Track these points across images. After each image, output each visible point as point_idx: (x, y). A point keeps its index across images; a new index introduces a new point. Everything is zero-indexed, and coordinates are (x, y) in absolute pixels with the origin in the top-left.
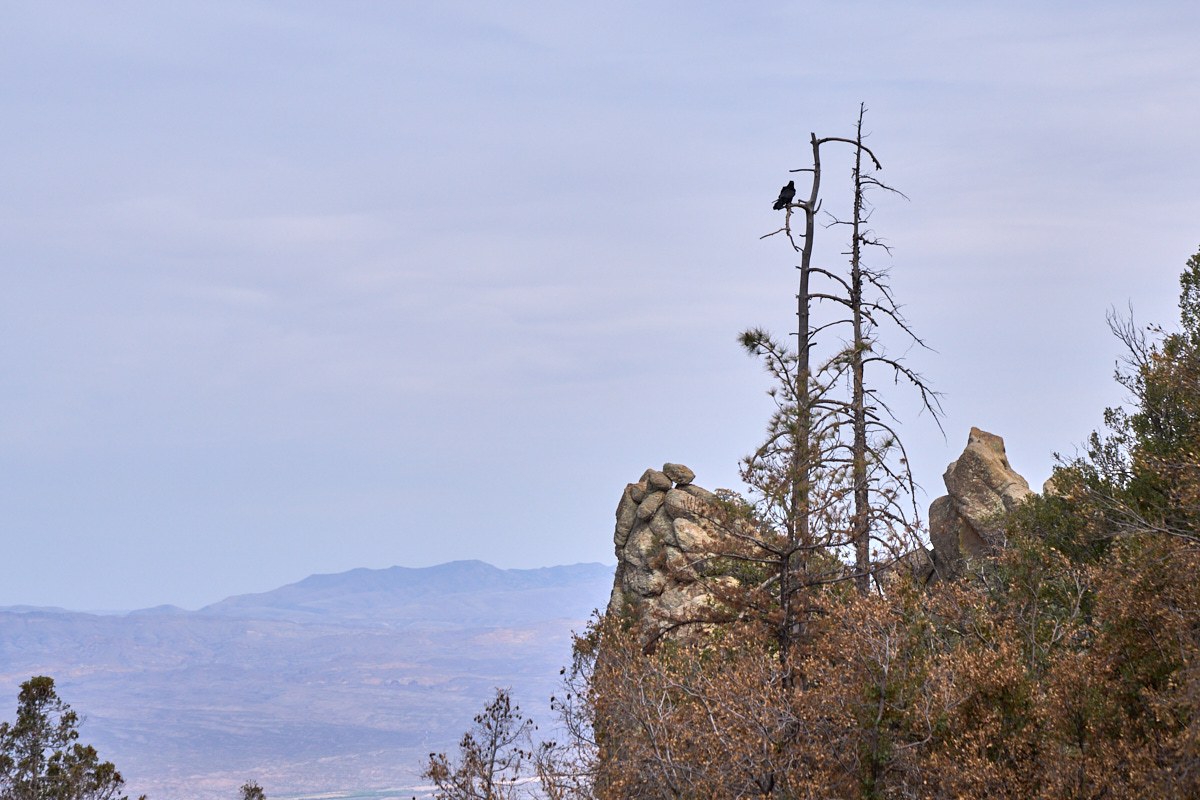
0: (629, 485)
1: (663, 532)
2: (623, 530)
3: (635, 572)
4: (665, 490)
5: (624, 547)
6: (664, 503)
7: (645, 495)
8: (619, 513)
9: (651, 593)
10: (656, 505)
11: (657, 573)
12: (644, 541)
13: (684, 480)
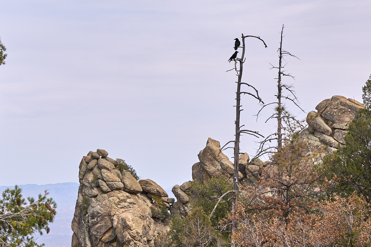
0: (84, 157)
1: (97, 174)
2: (82, 173)
3: (87, 188)
4: (98, 159)
5: (82, 179)
6: (97, 163)
7: (90, 160)
8: (80, 167)
9: (93, 196)
10: (95, 164)
11: (95, 189)
12: (90, 177)
13: (105, 155)
